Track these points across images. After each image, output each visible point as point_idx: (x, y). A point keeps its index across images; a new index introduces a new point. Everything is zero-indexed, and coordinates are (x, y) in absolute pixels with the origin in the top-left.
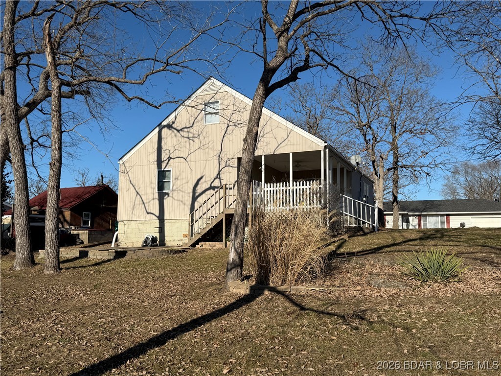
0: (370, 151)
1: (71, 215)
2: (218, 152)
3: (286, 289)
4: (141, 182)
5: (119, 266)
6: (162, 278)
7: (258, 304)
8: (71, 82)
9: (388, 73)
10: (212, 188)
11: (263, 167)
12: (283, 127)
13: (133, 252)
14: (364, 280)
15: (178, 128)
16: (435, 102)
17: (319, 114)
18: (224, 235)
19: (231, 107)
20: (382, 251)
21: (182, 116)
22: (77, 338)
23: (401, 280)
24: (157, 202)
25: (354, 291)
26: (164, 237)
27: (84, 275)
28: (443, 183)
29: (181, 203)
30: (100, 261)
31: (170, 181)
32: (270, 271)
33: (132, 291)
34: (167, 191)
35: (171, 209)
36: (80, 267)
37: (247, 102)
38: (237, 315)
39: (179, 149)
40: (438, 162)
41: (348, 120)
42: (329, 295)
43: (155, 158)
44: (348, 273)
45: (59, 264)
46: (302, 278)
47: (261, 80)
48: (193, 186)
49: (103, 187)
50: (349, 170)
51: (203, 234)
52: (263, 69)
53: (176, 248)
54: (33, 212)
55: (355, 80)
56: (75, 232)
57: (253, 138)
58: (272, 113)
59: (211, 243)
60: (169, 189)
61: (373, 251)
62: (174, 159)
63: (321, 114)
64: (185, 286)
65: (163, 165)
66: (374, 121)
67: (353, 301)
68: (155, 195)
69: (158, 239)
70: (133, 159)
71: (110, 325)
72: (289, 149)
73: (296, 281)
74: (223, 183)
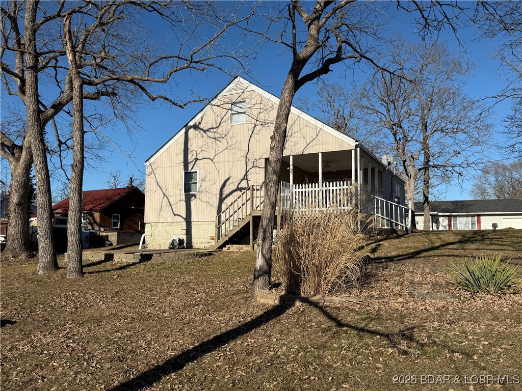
0: (400, 151)
1: (101, 217)
2: (244, 153)
3: (319, 300)
4: (168, 184)
5: (144, 270)
6: (185, 284)
7: (288, 317)
8: (93, 81)
9: (419, 72)
10: (239, 189)
11: (291, 167)
12: (311, 126)
13: (158, 255)
14: (406, 291)
15: (204, 129)
16: (468, 100)
17: (348, 113)
18: (251, 237)
19: (258, 106)
20: (420, 256)
21: (209, 116)
22: (87, 357)
23: (448, 290)
24: (184, 204)
25: (396, 304)
26: (191, 239)
27: (107, 280)
28: (473, 183)
29: (208, 205)
30: (125, 264)
31: (196, 183)
32: (301, 280)
33: (154, 299)
34: (194, 193)
35: (198, 211)
36: (104, 271)
37: (275, 101)
38: (265, 331)
39: (206, 150)
40: (471, 161)
41: (378, 120)
42: (368, 308)
43: (182, 159)
44: (387, 281)
45: (82, 268)
46: (337, 287)
47: (290, 72)
48: (220, 187)
49: (132, 188)
50: (380, 170)
51: (230, 236)
52: (293, 61)
53: (202, 251)
54: (56, 215)
55: (391, 73)
56: (104, 234)
57: (281, 135)
58: (300, 112)
59: (238, 246)
60: (196, 191)
61: (411, 255)
62: (200, 160)
63: (350, 114)
64: (210, 294)
65: (190, 166)
66: (404, 120)
67: (395, 316)
68: (181, 197)
69: (185, 241)
70: (159, 161)
71: (126, 340)
72: (318, 148)
73: (329, 292)
74: (251, 184)
